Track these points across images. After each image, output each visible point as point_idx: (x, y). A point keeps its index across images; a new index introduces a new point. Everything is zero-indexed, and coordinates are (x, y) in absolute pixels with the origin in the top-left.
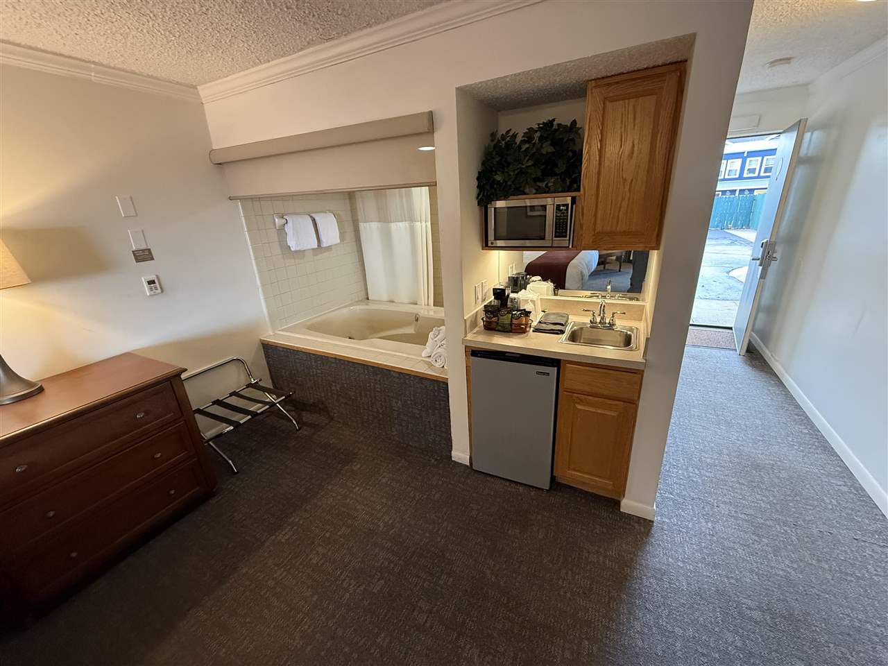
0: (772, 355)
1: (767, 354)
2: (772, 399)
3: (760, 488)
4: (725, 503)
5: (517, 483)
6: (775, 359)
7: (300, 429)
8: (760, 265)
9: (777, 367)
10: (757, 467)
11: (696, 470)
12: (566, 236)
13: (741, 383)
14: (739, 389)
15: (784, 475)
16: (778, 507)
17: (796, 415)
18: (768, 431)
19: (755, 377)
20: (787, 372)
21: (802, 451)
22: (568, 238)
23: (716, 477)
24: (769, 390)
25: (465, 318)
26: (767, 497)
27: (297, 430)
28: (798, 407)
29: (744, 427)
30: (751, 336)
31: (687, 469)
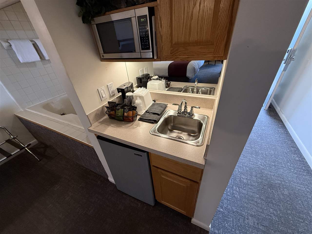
0: (281, 110)
1: (278, 109)
2: (279, 137)
3: (272, 203)
4: (252, 216)
5: (138, 200)
6: (282, 112)
7: (40, 160)
8: (285, 63)
9: (283, 117)
10: (271, 186)
11: (237, 188)
12: (149, 49)
13: (265, 126)
14: (263, 130)
15: (286, 192)
16: (283, 220)
17: (292, 147)
18: (277, 158)
19: (272, 122)
20: (288, 120)
21: (296, 174)
22: (151, 50)
23: (247, 194)
24: (278, 131)
25: (87, 115)
26: (276, 210)
27: (39, 161)
28: (293, 141)
29: (264, 155)
30: (272, 101)
31: (232, 187)
